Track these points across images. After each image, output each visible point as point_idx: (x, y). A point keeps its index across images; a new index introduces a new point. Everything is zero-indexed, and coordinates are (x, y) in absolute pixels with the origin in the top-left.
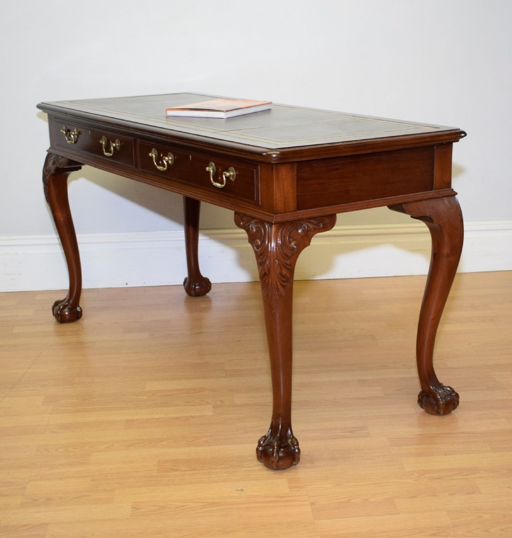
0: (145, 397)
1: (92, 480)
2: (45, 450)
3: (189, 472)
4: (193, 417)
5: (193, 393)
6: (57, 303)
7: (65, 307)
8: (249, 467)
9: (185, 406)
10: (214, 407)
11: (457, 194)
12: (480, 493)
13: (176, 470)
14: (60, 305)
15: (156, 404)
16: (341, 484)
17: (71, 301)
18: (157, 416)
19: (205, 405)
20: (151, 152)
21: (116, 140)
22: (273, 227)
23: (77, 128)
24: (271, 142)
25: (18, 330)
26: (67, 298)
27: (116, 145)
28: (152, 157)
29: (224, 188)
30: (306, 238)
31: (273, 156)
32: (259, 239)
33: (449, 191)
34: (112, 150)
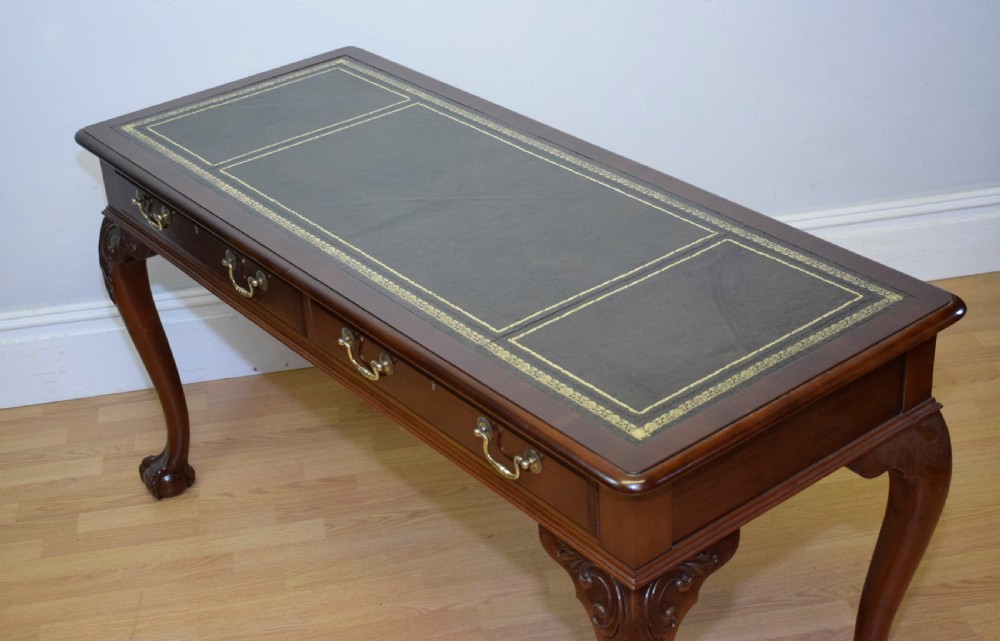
6: (146, 464)
7: (164, 473)
11: (942, 407)
14: (154, 466)
17: (174, 462)
20: (341, 337)
21: (258, 272)
22: (633, 597)
23: (168, 207)
24: (614, 419)
25: (85, 525)
26: (166, 455)
27: (259, 283)
28: (344, 348)
29: (516, 481)
30: (692, 593)
31: (634, 487)
32: (603, 605)
33: (929, 407)
34: (252, 289)
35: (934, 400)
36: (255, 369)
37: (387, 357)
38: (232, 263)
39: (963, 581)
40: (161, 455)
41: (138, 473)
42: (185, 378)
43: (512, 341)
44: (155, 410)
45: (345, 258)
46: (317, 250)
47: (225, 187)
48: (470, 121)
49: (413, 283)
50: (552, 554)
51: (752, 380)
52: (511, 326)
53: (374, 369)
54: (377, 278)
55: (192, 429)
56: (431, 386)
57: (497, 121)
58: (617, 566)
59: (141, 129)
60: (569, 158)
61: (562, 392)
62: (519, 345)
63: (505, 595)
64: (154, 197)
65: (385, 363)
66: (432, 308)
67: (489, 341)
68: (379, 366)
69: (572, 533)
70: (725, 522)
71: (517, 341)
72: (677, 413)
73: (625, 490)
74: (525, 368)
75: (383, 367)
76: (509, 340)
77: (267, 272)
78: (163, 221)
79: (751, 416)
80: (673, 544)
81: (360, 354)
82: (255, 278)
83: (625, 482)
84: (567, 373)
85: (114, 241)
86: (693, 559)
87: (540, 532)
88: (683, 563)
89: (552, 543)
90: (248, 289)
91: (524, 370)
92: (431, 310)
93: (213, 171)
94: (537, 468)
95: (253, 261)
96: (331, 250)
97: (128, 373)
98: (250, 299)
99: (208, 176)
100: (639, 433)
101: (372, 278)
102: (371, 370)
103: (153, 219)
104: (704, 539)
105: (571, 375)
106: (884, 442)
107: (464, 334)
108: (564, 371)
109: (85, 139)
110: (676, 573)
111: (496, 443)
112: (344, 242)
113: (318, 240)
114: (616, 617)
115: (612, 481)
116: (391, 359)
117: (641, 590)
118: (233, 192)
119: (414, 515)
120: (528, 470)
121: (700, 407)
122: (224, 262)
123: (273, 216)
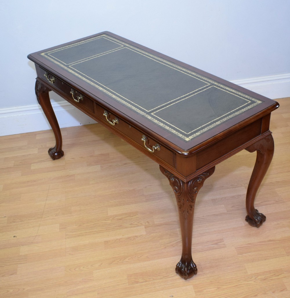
0: (109, 222)
1: (98, 294)
2: (70, 270)
3: (144, 283)
4: (136, 236)
5: (133, 216)
6: (50, 150)
7: (55, 153)
8: (172, 277)
9: (131, 227)
10: (145, 227)
11: (272, 133)
12: (287, 290)
13: (137, 282)
14: (52, 151)
15: (116, 227)
16: (219, 288)
17: (58, 149)
18: (119, 237)
19: (141, 226)
20: (104, 113)
21: (80, 95)
22: (185, 184)
23: (54, 77)
24: (181, 135)
25: (34, 167)
26: (56, 148)
27: (81, 98)
28: (105, 116)
29: (153, 153)
30: (202, 183)
31: (186, 154)
32: (177, 187)
33: (268, 133)
34: (79, 100)
35: (270, 131)
36: (80, 124)
37: (117, 119)
38: (73, 93)
39: (276, 182)
40: (54, 148)
41: (48, 153)
42: (61, 126)
43: (152, 114)
44: (52, 135)
45: (105, 91)
46: (97, 89)
47: (71, 71)
48: (141, 53)
49: (124, 98)
50: (163, 173)
51: (219, 125)
52: (152, 110)
53: (114, 122)
54: (114, 96)
55: (63, 140)
56: (129, 127)
57: (148, 52)
58: (181, 176)
59: (46, 54)
60: (169, 63)
61: (166, 128)
62: (154, 115)
63: (150, 186)
64: (50, 74)
65: (117, 121)
66: (130, 105)
67: (145, 114)
68: (115, 121)
69: (168, 167)
70: (211, 164)
71: (154, 114)
72: (198, 134)
73: (183, 154)
74: (156, 121)
75: (116, 122)
76: (151, 114)
77: (83, 95)
78: (53, 81)
79: (219, 135)
80: (197, 170)
81: (109, 118)
82: (80, 97)
83: (183, 153)
84: (167, 123)
85: (39, 87)
86: (202, 174)
87: (160, 167)
88: (199, 175)
89: (163, 170)
90: (78, 100)
91: (155, 122)
92: (129, 105)
93: (67, 66)
94: (159, 149)
95: (79, 92)
96: (101, 89)
97: (45, 125)
98: (78, 103)
99: (66, 68)
100: (187, 139)
101: (113, 97)
102: (113, 122)
103: (50, 80)
104: (205, 169)
105: (169, 123)
106: (256, 142)
107: (139, 112)
108: (166, 122)
109: (30, 57)
110: (197, 178)
111: (148, 142)
112: (105, 86)
113: (97, 86)
114: (181, 190)
115: (180, 152)
116: (118, 119)
117: (188, 183)
118: (73, 72)
119: (125, 164)
120: (157, 150)
121: (205, 132)
122: (71, 92)
123: (84, 79)
